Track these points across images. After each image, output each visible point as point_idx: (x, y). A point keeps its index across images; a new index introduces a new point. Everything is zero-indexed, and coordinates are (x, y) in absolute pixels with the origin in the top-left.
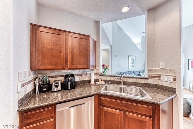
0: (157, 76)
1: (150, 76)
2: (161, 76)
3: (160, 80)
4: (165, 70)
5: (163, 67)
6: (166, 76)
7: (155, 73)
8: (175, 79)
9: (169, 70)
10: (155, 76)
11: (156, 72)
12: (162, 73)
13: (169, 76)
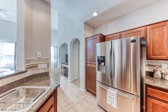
0: (34, 66)
1: (28, 68)
2: (39, 65)
3: (38, 69)
4: (42, 59)
5: (40, 56)
6: (42, 64)
7: (32, 64)
8: (48, 65)
9: (45, 58)
10: (33, 67)
11: (33, 62)
12: (39, 62)
13: (45, 64)
